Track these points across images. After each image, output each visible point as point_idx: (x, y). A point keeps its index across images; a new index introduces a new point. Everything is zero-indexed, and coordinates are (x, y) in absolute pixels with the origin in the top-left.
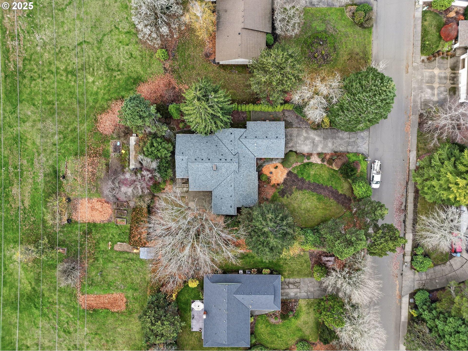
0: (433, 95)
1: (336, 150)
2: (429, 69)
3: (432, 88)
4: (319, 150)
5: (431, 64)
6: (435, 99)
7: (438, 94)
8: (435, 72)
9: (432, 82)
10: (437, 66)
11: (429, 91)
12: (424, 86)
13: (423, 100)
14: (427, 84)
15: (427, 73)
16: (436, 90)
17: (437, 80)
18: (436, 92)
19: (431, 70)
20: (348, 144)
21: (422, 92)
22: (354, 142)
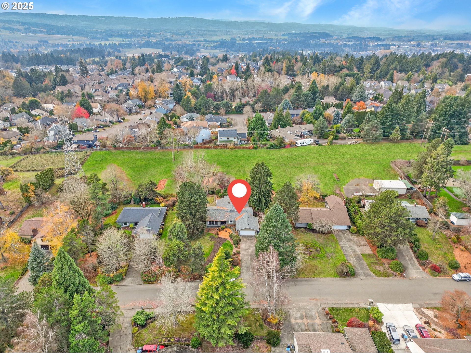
0: (296, 319)
1: (242, 260)
2: (318, 314)
3: (302, 318)
4: (242, 252)
5: (323, 316)
6: (293, 321)
7: (297, 323)
8: (317, 320)
9: (307, 318)
10: (323, 321)
11: (299, 315)
12: (302, 311)
13: (289, 310)
14: (304, 314)
15: (314, 313)
16: (301, 321)
17: (310, 322)
18: (299, 321)
19: (317, 316)
20: (247, 267)
21: (296, 310)
22: (249, 270)
